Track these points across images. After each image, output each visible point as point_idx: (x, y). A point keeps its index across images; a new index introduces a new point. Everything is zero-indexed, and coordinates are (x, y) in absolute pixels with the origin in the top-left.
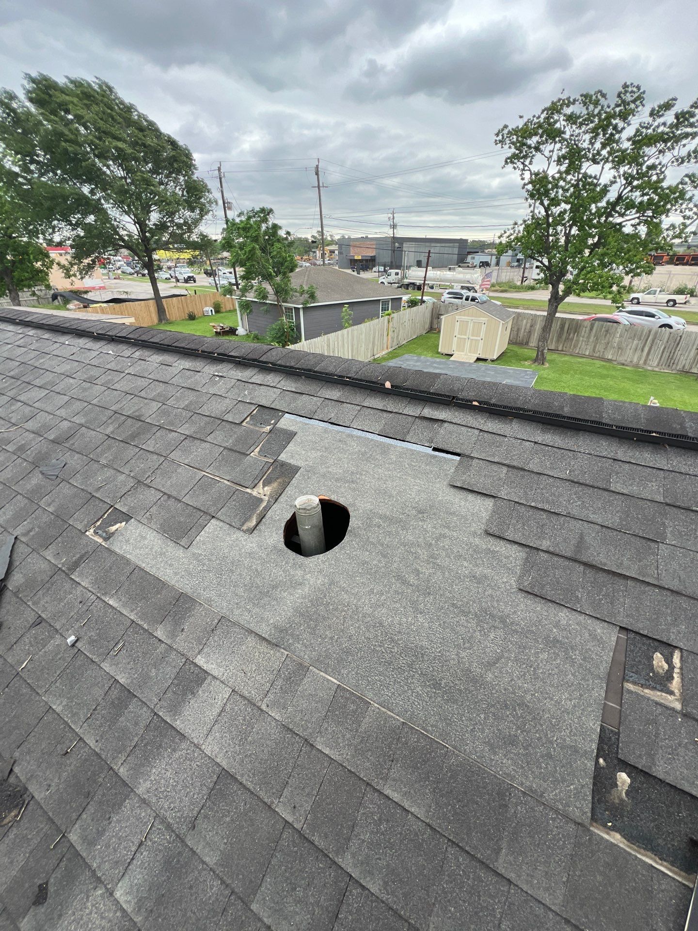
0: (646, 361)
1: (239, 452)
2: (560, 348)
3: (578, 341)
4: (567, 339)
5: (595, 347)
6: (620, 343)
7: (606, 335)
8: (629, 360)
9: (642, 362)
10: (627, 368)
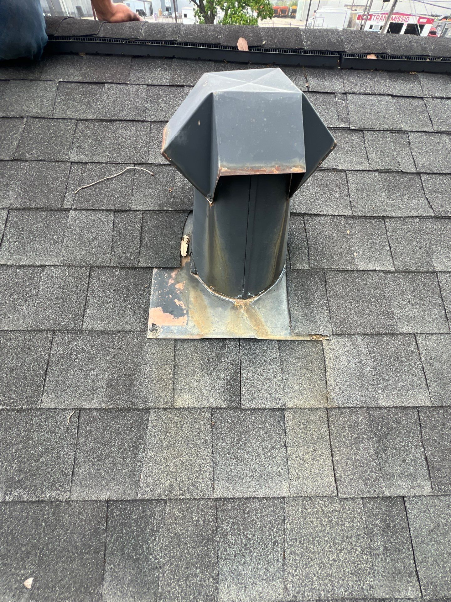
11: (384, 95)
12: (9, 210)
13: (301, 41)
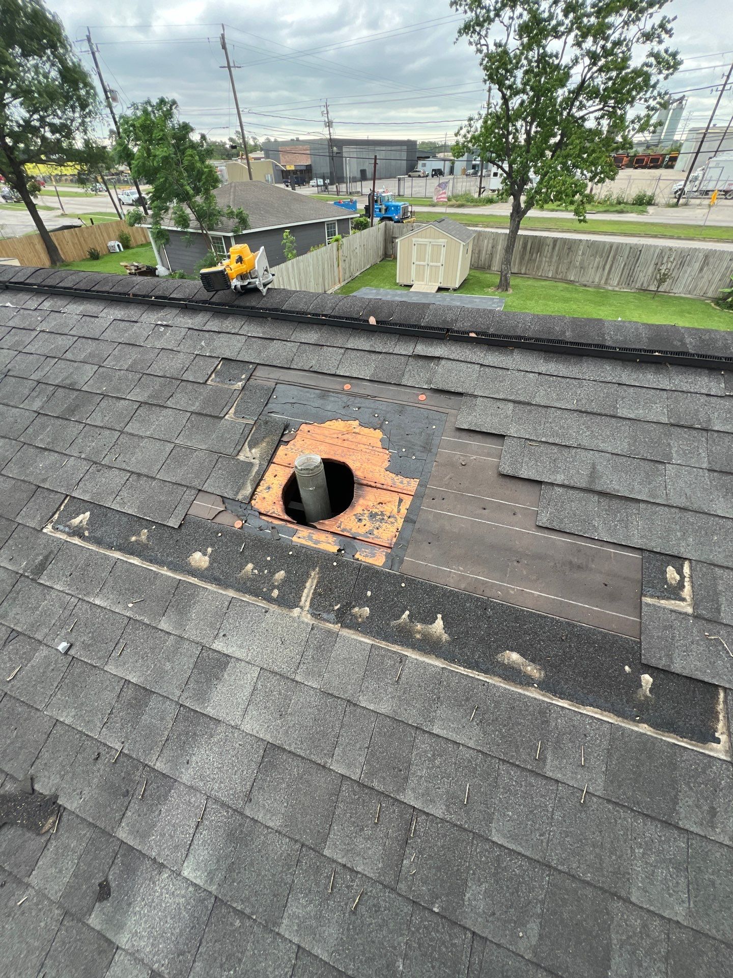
0: (607, 279)
1: (211, 416)
2: (523, 271)
3: (541, 262)
4: (530, 260)
5: (558, 268)
6: (582, 261)
7: (568, 254)
8: (591, 280)
9: (603, 282)
10: (588, 289)
11: (474, 363)
12: (192, 413)
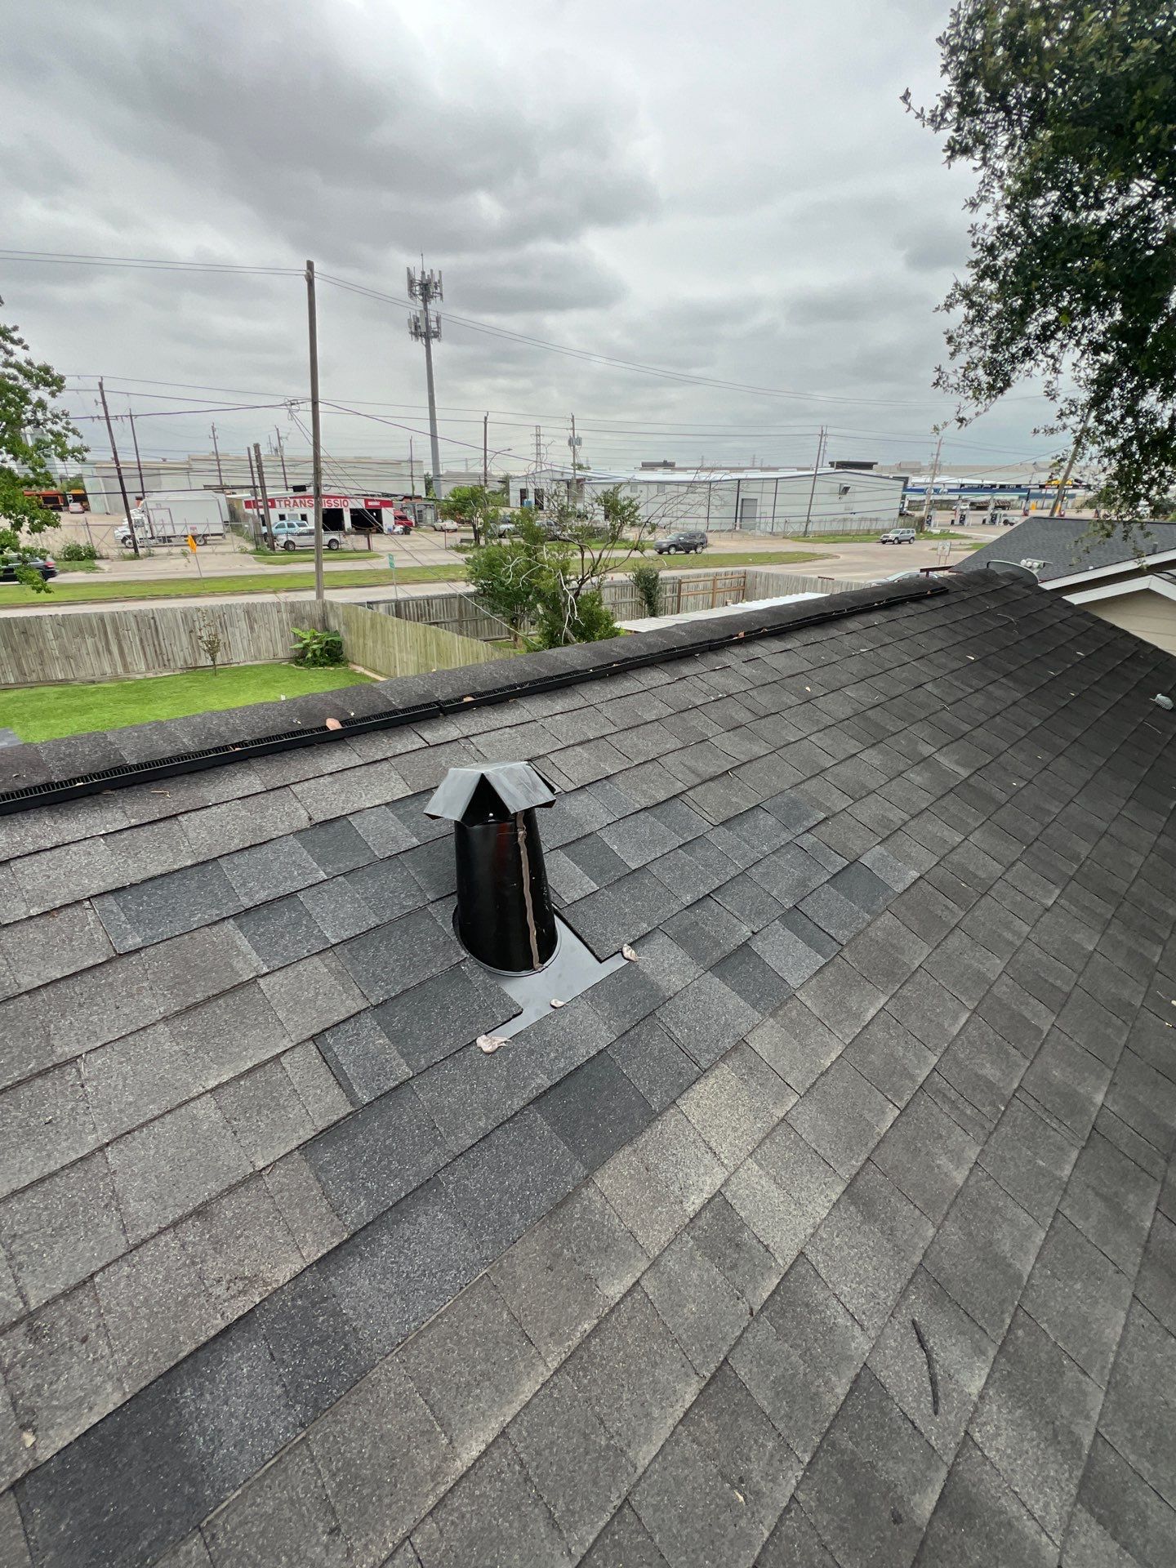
10: (102, 685)
11: (502, 728)
13: (389, 701)
